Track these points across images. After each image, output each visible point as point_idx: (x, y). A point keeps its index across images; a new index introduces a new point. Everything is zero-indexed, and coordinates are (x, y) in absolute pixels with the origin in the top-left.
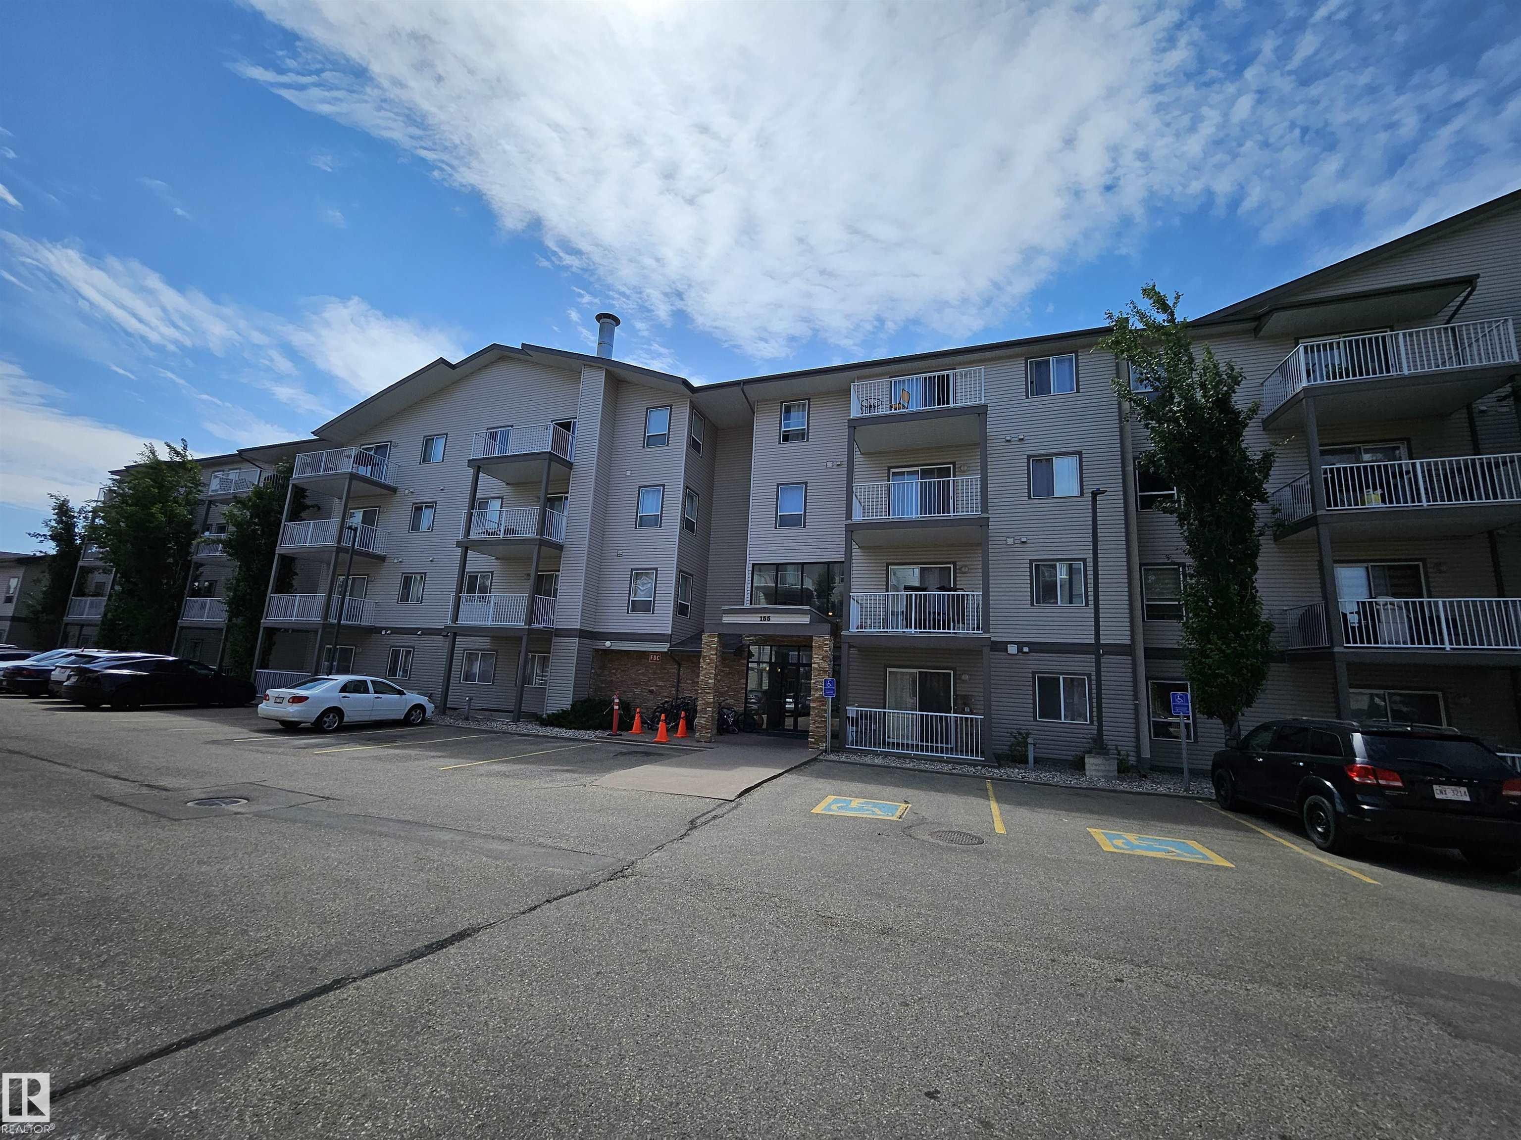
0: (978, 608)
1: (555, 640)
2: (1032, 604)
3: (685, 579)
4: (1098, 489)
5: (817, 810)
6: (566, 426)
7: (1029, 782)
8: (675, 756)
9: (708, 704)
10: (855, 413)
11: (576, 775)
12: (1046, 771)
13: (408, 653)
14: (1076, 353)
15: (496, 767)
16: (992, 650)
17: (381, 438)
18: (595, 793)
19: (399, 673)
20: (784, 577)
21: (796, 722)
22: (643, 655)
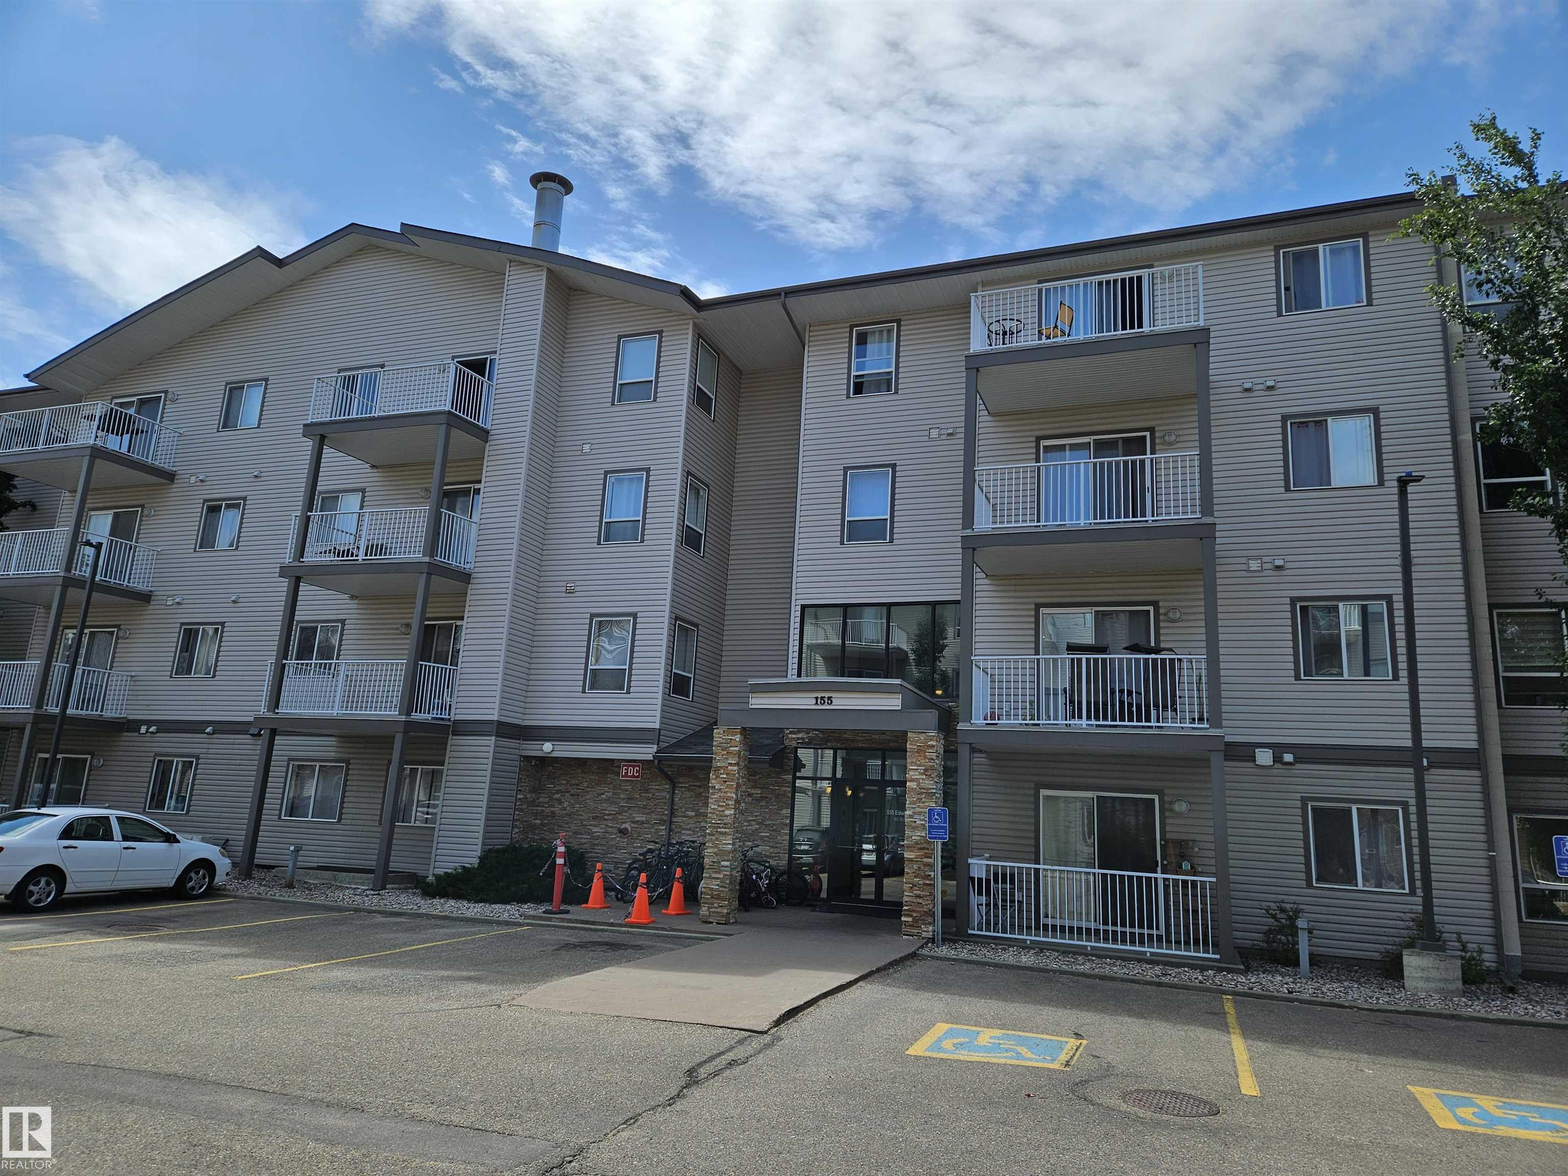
0: (1199, 683)
1: (453, 740)
2: (1297, 677)
3: (684, 631)
4: (1409, 474)
5: (916, 1050)
6: (479, 366)
7: (1301, 1001)
8: (661, 950)
9: (721, 853)
10: (978, 344)
11: (483, 987)
12: (1332, 980)
13: (187, 766)
14: (1365, 236)
15: (339, 974)
16: (1228, 757)
17: (148, 386)
18: (516, 1019)
19: (170, 803)
20: (858, 629)
21: (879, 887)
22: (608, 766)
